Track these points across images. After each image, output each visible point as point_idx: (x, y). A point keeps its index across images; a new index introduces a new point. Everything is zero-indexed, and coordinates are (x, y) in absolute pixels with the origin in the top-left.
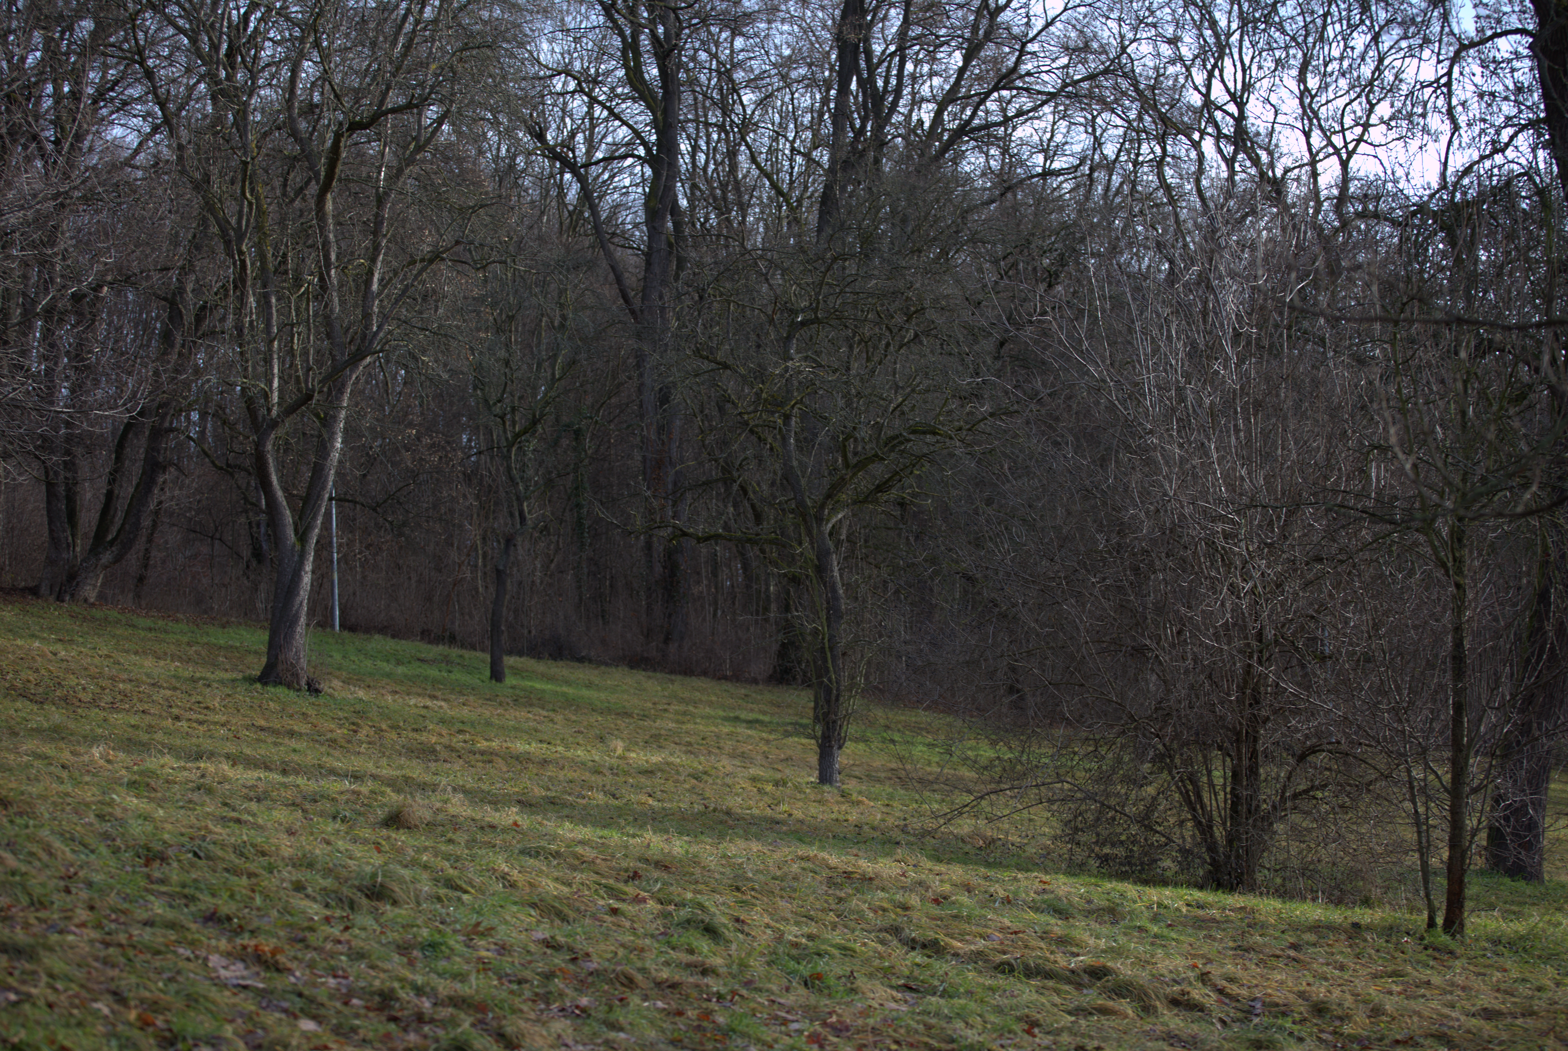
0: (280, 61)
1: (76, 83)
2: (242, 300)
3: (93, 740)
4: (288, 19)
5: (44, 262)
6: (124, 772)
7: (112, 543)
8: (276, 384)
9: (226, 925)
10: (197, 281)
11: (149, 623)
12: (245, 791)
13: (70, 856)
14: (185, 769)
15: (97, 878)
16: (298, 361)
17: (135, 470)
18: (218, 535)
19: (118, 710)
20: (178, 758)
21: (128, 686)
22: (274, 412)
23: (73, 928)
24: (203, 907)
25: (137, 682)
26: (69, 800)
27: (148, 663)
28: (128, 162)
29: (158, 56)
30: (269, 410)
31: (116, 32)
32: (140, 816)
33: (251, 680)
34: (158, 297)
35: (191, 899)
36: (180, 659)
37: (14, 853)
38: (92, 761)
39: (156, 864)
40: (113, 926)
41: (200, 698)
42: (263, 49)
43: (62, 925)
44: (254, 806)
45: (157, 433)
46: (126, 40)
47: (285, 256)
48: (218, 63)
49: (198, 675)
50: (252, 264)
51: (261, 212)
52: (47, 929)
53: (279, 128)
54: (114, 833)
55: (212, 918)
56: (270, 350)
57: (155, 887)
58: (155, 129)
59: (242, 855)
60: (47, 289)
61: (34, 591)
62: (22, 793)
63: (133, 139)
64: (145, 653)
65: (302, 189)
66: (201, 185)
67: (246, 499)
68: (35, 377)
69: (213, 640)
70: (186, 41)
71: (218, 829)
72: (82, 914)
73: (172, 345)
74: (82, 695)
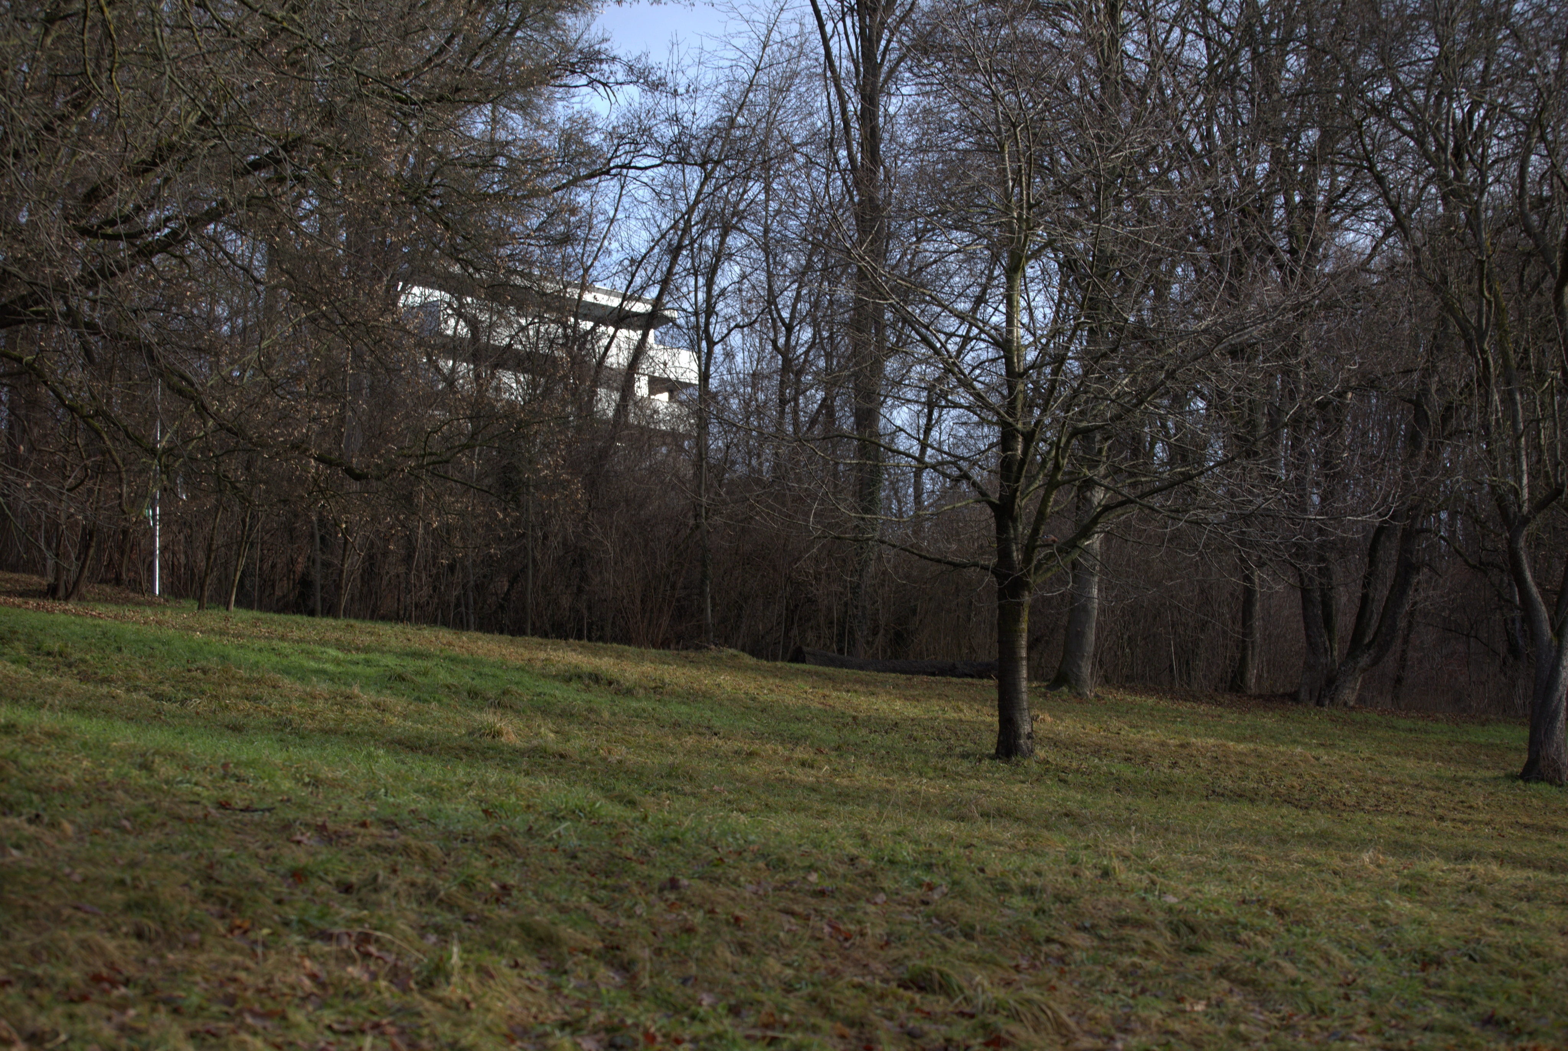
0: (1508, 157)
1: (1308, 193)
2: (1487, 397)
3: (1360, 844)
4: (1512, 115)
5: (1287, 372)
6: (1394, 876)
7: (1369, 646)
8: (1525, 480)
9: (1504, 1028)
10: (1440, 381)
11: (1409, 724)
12: (1514, 891)
13: (1347, 963)
14: (1454, 871)
15: (1375, 984)
16: (1546, 457)
17: (1388, 571)
18: (1473, 633)
19: (1382, 813)
20: (1447, 859)
21: (1392, 789)
22: (1525, 509)
23: (1354, 1035)
24: (1480, 1010)
25: (1400, 784)
26: (1344, 907)
27: (1410, 764)
28: (1364, 267)
29: (1386, 160)
30: (1520, 507)
31: (1342, 138)
32: (1414, 921)
33: (1513, 777)
34: (1403, 399)
35: (1470, 1002)
36: (1442, 759)
37: (1293, 962)
38: (1364, 867)
39: (1433, 969)
40: (1393, 1032)
41: (1463, 798)
42: (1489, 147)
43: (1343, 1032)
44: (1524, 906)
45: (1409, 536)
46: (1353, 146)
47: (1526, 351)
48: (1446, 163)
49: (1460, 774)
50: (1495, 362)
51: (1500, 310)
52: (1329, 1037)
53: (1511, 225)
54: (1390, 939)
55: (1489, 1021)
56: (1518, 446)
57: (1432, 991)
58: (1387, 233)
59: (1516, 956)
60: (1293, 399)
61: (1294, 697)
62: (1298, 902)
63: (1365, 243)
64: (1406, 754)
65: (1538, 284)
66: (1439, 287)
67: (1500, 596)
68: (1285, 485)
69: (1473, 738)
70: (1412, 144)
71: (1492, 931)
72: (1363, 1021)
73: (1419, 447)
74: (1346, 799)
